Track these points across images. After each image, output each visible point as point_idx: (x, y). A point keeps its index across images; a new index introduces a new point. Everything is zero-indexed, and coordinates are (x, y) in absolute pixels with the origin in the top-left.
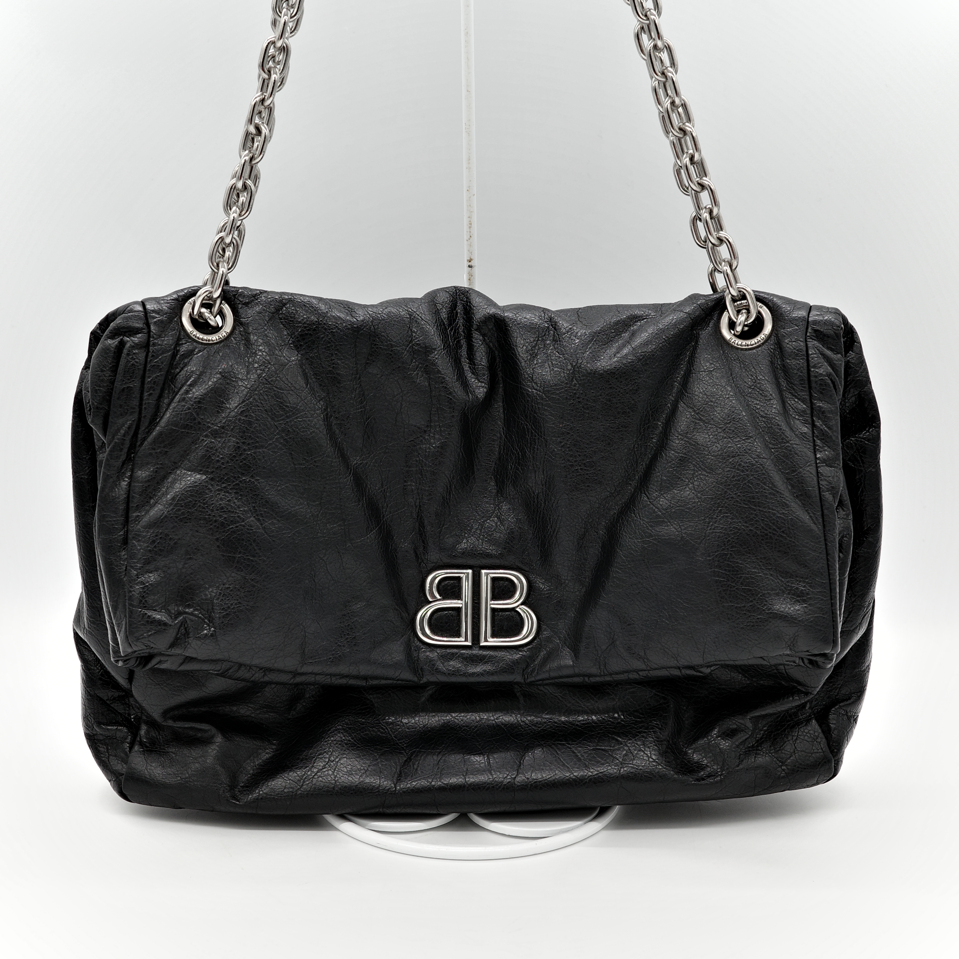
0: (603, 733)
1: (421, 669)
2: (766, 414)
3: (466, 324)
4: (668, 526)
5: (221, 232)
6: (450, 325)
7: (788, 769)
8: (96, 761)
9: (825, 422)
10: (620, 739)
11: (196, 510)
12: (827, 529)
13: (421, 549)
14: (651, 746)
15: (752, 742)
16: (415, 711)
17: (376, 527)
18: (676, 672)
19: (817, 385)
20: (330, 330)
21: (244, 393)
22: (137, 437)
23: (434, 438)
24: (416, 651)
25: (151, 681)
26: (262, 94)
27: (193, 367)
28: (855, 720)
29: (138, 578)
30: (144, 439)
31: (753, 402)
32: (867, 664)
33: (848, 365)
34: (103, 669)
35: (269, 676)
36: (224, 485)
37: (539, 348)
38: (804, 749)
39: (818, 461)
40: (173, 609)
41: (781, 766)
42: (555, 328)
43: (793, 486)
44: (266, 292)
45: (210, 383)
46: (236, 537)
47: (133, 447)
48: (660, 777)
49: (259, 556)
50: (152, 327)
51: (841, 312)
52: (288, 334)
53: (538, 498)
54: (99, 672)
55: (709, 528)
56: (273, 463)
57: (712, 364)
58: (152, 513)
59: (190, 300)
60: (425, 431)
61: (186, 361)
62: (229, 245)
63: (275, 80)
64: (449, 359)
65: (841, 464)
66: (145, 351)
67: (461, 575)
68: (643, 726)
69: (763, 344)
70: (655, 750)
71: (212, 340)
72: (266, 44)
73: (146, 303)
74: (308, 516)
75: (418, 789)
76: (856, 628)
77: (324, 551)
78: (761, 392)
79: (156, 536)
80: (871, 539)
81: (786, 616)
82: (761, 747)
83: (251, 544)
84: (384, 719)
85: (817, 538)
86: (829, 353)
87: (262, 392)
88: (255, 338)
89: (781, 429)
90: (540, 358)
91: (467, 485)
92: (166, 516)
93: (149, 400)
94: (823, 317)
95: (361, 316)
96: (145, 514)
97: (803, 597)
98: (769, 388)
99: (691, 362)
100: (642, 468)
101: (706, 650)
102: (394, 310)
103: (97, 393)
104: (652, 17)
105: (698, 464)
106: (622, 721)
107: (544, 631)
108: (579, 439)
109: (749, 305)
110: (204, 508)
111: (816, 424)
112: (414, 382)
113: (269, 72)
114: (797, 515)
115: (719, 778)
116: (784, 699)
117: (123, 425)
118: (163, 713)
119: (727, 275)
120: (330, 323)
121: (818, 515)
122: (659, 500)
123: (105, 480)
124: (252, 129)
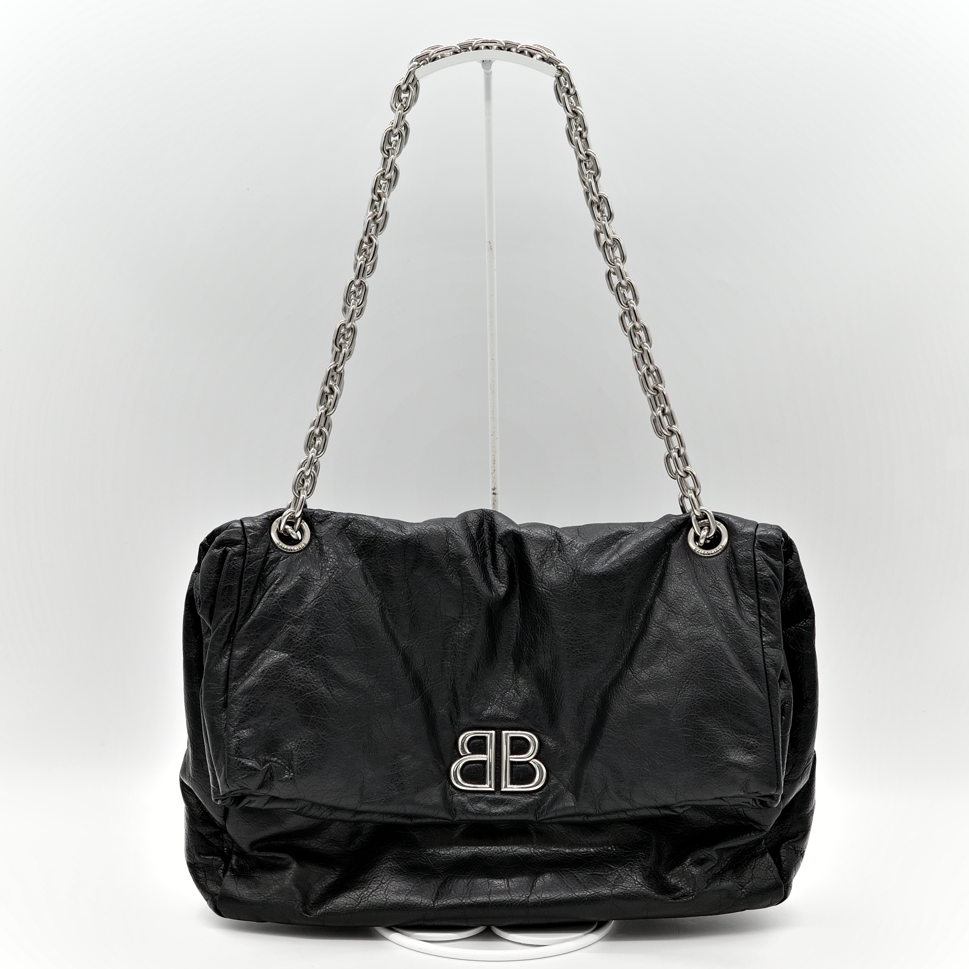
0: (598, 862)
1: (455, 809)
2: (723, 607)
3: (491, 538)
4: (647, 694)
5: (301, 467)
6: (478, 539)
7: (746, 891)
8: (196, 884)
9: (769, 614)
10: (613, 867)
11: (280, 681)
12: (771, 696)
13: (455, 714)
14: (637, 872)
15: (717, 870)
16: (450, 844)
17: (420, 696)
18: (656, 812)
19: (762, 584)
20: (384, 542)
21: (319, 590)
22: (235, 624)
23: (465, 626)
24: (451, 795)
25: (242, 819)
26: (335, 363)
27: (279, 570)
28: (802, 855)
29: (235, 733)
30: (241, 626)
31: (713, 598)
32: (810, 809)
33: (787, 570)
34: (203, 810)
35: (335, 814)
36: (302, 662)
37: (548, 557)
38: (760, 877)
39: (764, 644)
40: (261, 757)
41: (741, 890)
42: (560, 541)
43: (744, 663)
44: (335, 513)
45: (292, 583)
46: (311, 702)
47: (232, 632)
48: (644, 896)
49: (329, 717)
50: (248, 540)
51: (781, 529)
52: (352, 545)
53: (546, 673)
54: (200, 813)
55: (679, 696)
56: (340, 645)
57: (681, 568)
58: (246, 683)
59: (277, 519)
60: (458, 621)
61: (274, 565)
62: (308, 477)
63: (345, 353)
64: (477, 565)
65: (783, 646)
66: (243, 558)
67: (486, 735)
68: (631, 856)
69: (721, 553)
70: (640, 875)
71: (294, 550)
72: (339, 326)
73: (244, 521)
74: (367, 687)
75: (452, 905)
76: (799, 777)
77: (379, 714)
78: (719, 590)
79: (250, 700)
80: (809, 707)
81: (740, 764)
82: (725, 874)
83: (322, 708)
84: (425, 851)
85: (764, 704)
86: (771, 560)
87: (332, 589)
88: (327, 548)
89: (734, 618)
90: (548, 565)
91: (491, 664)
92: (257, 685)
93: (246, 596)
94: (767, 532)
95: (409, 531)
96: (241, 684)
97: (753, 749)
98: (726, 587)
99: (665, 567)
100: (627, 649)
101: (678, 792)
102: (434, 527)
103: (205, 590)
104: (632, 305)
105: (671, 646)
106: (615, 852)
107: (552, 780)
108: (578, 627)
109: (710, 523)
110: (286, 679)
111: (762, 614)
112: (450, 583)
113: (341, 346)
114: (748, 685)
115: (691, 898)
116: (742, 835)
117: (225, 615)
118: (250, 845)
119: (692, 500)
120: (385, 537)
121: (764, 686)
122: (641, 674)
123: (210, 658)
124: (327, 390)
